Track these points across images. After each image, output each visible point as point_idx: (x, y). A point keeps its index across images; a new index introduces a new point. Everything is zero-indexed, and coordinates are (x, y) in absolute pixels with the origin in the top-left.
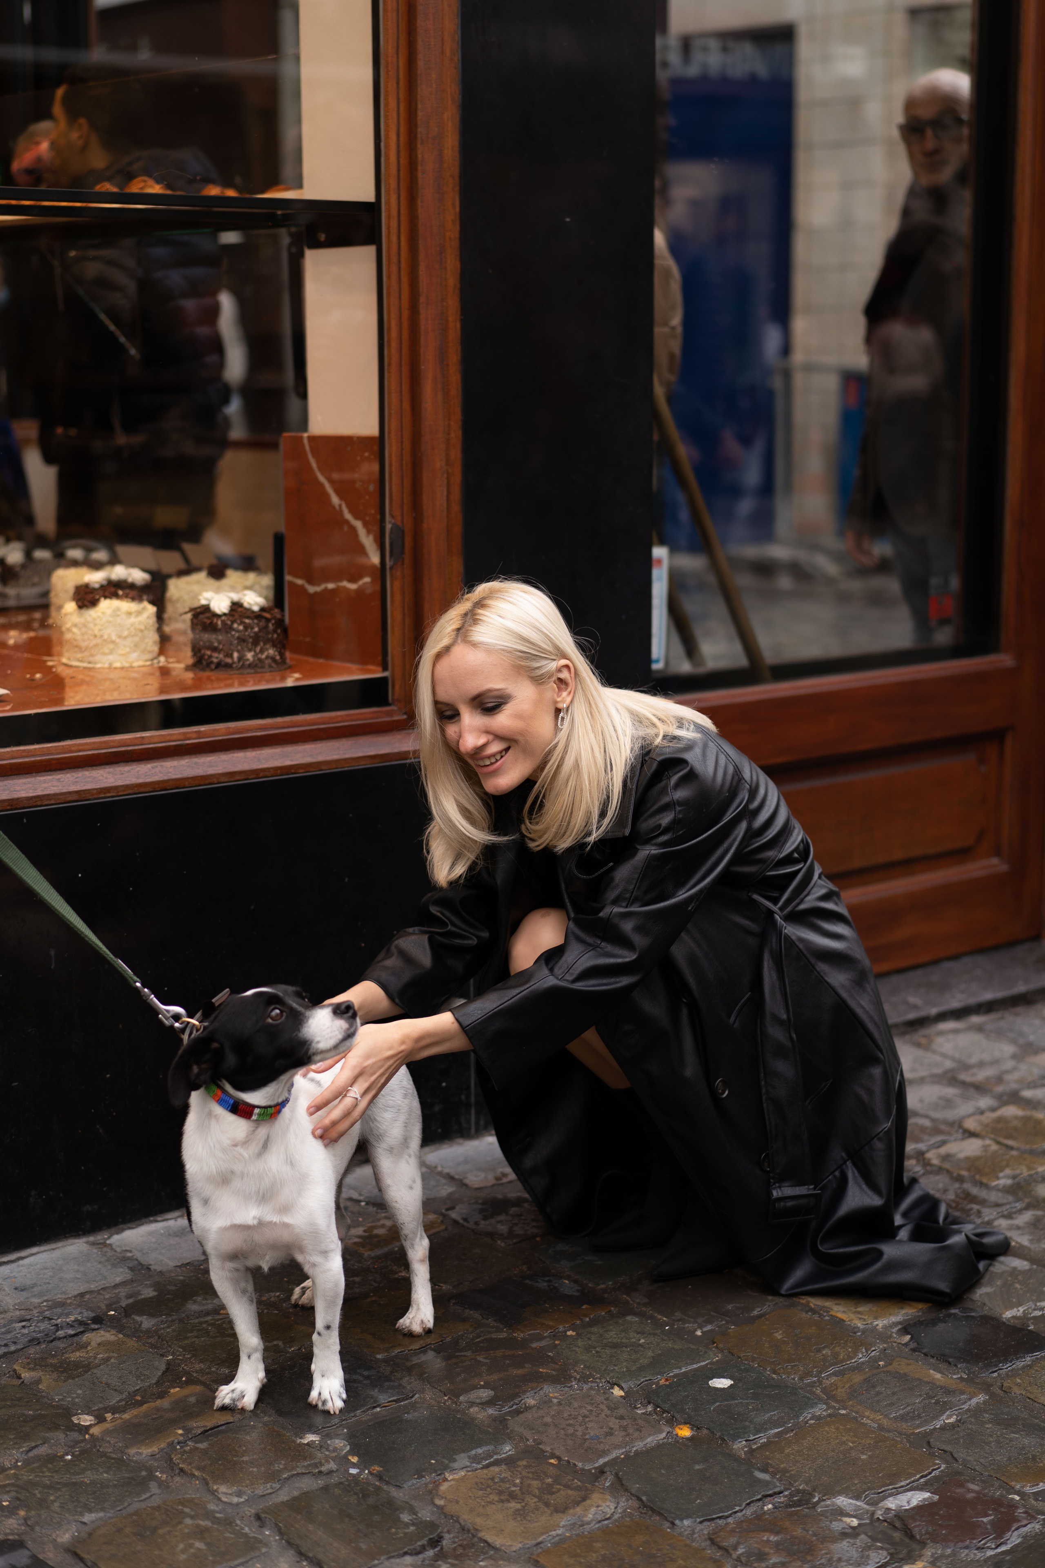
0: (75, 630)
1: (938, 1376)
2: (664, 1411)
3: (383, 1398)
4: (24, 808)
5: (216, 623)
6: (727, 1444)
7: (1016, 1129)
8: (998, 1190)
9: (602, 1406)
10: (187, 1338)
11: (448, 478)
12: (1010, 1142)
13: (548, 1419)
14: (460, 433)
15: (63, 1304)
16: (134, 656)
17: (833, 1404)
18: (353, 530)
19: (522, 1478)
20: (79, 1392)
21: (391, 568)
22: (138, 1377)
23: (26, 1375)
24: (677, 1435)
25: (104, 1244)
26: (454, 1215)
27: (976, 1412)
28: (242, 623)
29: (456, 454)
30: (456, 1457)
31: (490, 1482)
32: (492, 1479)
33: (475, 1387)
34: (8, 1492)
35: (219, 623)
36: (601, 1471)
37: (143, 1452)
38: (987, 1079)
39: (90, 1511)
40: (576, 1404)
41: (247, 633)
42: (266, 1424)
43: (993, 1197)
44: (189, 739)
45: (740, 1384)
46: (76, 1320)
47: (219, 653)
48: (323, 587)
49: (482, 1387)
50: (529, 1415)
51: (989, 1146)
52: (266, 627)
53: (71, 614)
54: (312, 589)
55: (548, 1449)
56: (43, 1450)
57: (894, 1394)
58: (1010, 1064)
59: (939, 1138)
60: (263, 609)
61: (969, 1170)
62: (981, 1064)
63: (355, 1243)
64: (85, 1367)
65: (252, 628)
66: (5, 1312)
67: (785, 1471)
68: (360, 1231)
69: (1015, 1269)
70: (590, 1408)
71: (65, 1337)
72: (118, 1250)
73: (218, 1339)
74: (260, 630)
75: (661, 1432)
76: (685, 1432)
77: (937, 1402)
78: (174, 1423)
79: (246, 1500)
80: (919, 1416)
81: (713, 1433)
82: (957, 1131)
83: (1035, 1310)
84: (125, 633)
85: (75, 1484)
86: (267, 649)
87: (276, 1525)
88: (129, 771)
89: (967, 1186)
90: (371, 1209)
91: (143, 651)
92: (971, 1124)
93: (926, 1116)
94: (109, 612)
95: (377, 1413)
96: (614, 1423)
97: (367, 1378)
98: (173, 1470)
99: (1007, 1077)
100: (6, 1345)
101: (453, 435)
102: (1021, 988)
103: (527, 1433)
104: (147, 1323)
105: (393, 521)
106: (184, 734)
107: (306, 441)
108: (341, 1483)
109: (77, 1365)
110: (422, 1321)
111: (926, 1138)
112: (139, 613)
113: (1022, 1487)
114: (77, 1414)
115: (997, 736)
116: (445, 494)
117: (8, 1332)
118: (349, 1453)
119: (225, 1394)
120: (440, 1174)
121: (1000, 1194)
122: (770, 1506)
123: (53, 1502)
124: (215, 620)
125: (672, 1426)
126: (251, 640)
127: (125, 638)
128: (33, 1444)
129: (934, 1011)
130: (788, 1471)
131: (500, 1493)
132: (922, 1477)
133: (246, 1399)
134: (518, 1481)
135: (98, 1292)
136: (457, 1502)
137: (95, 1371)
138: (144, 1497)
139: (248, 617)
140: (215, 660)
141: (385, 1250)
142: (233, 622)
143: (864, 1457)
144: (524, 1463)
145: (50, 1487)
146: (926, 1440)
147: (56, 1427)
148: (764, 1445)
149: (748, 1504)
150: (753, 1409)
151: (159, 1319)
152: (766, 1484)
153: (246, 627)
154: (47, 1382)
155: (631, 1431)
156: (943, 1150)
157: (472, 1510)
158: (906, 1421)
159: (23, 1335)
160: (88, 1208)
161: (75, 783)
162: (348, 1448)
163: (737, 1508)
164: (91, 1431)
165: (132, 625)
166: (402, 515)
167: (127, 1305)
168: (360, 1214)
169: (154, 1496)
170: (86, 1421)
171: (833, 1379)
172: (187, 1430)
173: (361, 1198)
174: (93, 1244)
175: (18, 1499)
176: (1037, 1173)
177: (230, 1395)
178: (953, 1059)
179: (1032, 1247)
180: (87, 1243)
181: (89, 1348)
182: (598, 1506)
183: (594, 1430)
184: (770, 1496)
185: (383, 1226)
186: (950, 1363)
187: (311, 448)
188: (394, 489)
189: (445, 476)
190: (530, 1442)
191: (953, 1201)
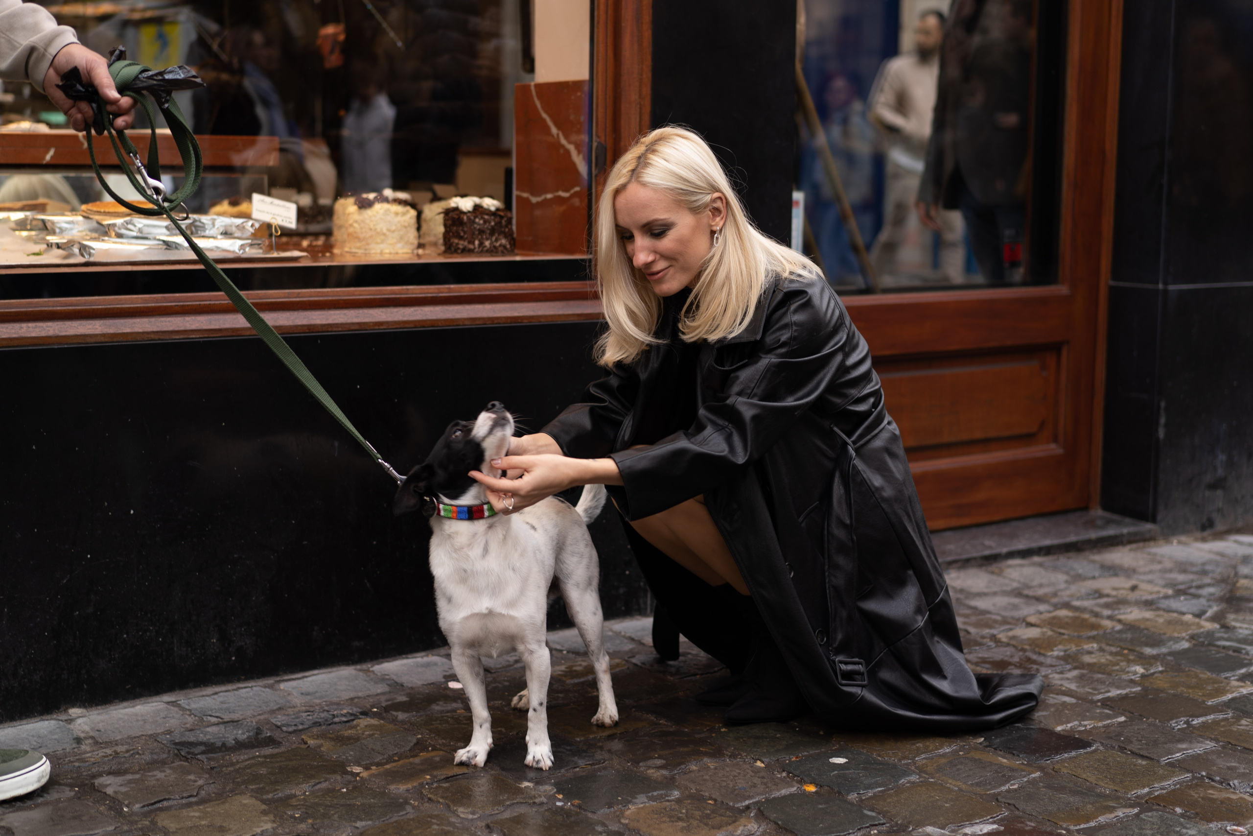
0: (356, 225)
1: (1005, 761)
2: (795, 776)
3: (581, 762)
4: (319, 332)
5: (463, 219)
6: (843, 796)
7: (1067, 623)
8: (1053, 658)
9: (747, 771)
10: (432, 725)
11: (641, 109)
12: (1062, 631)
13: (707, 777)
14: (650, 75)
15: (338, 704)
16: (400, 245)
17: (924, 775)
18: (568, 152)
19: (687, 810)
20: (352, 753)
21: (596, 176)
22: (396, 746)
23: (311, 742)
24: (805, 790)
25: (368, 671)
26: (634, 660)
27: (1033, 782)
28: (482, 218)
29: (647, 90)
30: (638, 796)
31: (663, 810)
32: (665, 809)
33: (651, 758)
34: (299, 809)
35: (465, 218)
36: (748, 807)
37: (400, 788)
38: (1045, 595)
39: (361, 820)
40: (728, 769)
41: (486, 226)
42: (492, 775)
43: (1049, 661)
44: (442, 293)
45: (853, 762)
46: (348, 713)
47: (464, 241)
48: (543, 197)
49: (656, 758)
50: (693, 775)
51: (1046, 632)
52: (500, 222)
53: (352, 213)
54: (534, 200)
55: (707, 794)
56: (324, 785)
57: (970, 770)
58: (1063, 586)
59: (1008, 627)
60: (498, 210)
61: (1030, 645)
62: (1041, 586)
63: (559, 675)
64: (357, 739)
65: (490, 223)
66: (294, 707)
67: (887, 812)
68: (563, 668)
69: (1065, 702)
70: (738, 771)
71: (340, 722)
72: (379, 674)
73: (456, 726)
74: (496, 224)
75: (793, 786)
76: (811, 789)
77: (1004, 776)
78: (424, 772)
79: (479, 817)
80: (990, 784)
81: (832, 789)
82: (1022, 623)
83: (1079, 726)
84: (394, 228)
85: (350, 805)
86: (500, 239)
87: (502, 831)
88: (397, 312)
89: (1029, 654)
90: (571, 656)
91: (407, 243)
92: (1032, 619)
93: (998, 614)
94: (382, 212)
95: (577, 772)
96: (756, 780)
97: (570, 750)
98: (423, 799)
99: (1060, 593)
100: (295, 725)
101: (645, 76)
102: (1072, 538)
103: (691, 785)
104: (401, 716)
105: (598, 140)
106: (438, 289)
107: (533, 88)
108: (550, 809)
109: (349, 738)
110: (610, 716)
111: (997, 626)
112: (404, 214)
113: (1068, 826)
114: (350, 766)
115: (1056, 348)
116: (638, 119)
117: (297, 718)
118: (556, 793)
119: (462, 755)
120: (624, 637)
121: (1054, 660)
122: (876, 831)
123: (333, 815)
124: (462, 216)
125: (802, 785)
126: (488, 232)
127: (393, 232)
128: (317, 781)
129: (1004, 550)
130: (890, 812)
131: (670, 817)
132: (991, 818)
133: (478, 758)
134: (684, 811)
135: (364, 698)
136: (638, 821)
137: (363, 741)
138: (401, 813)
139: (487, 214)
140: (461, 247)
141: (582, 680)
142: (475, 217)
143: (947, 805)
144: (689, 801)
145: (330, 806)
146: (996, 798)
147: (334, 772)
148: (871, 798)
149: (859, 829)
150: (863, 776)
151: (411, 714)
152: (873, 818)
153: (485, 221)
154: (326, 746)
155: (770, 785)
156: (1011, 634)
157: (649, 826)
158: (980, 786)
159: (308, 720)
160: (356, 644)
161: (357, 317)
162: (555, 790)
163: (851, 831)
164: (361, 775)
165: (399, 222)
166: (605, 136)
167: (387, 706)
168: (562, 659)
169: (409, 812)
170: (357, 770)
171: (924, 761)
172: (433, 777)
173: (563, 649)
174: (360, 670)
175: (307, 813)
176: (1083, 649)
177: (466, 754)
178: (1019, 582)
179: (1079, 690)
180: (355, 669)
181: (358, 728)
182: (745, 826)
183: (741, 783)
184: (876, 825)
185: (580, 665)
186: (1014, 754)
187: (537, 93)
188: (600, 116)
189: (638, 106)
190: (693, 791)
191: (1018, 662)
